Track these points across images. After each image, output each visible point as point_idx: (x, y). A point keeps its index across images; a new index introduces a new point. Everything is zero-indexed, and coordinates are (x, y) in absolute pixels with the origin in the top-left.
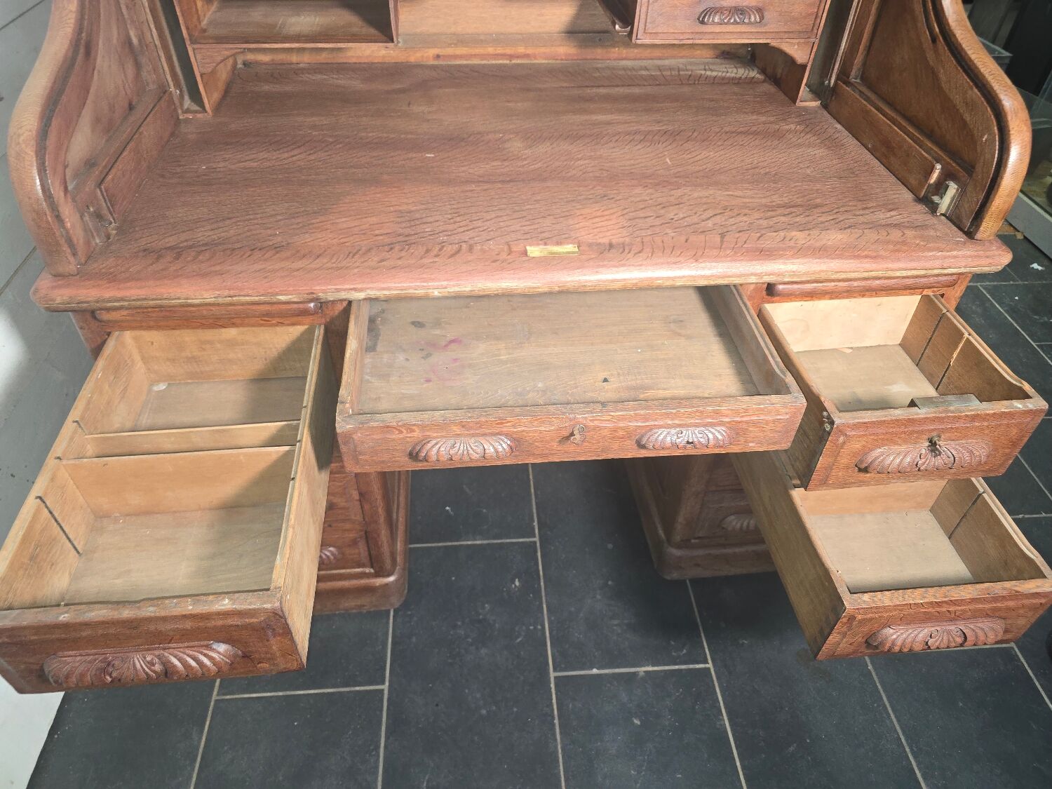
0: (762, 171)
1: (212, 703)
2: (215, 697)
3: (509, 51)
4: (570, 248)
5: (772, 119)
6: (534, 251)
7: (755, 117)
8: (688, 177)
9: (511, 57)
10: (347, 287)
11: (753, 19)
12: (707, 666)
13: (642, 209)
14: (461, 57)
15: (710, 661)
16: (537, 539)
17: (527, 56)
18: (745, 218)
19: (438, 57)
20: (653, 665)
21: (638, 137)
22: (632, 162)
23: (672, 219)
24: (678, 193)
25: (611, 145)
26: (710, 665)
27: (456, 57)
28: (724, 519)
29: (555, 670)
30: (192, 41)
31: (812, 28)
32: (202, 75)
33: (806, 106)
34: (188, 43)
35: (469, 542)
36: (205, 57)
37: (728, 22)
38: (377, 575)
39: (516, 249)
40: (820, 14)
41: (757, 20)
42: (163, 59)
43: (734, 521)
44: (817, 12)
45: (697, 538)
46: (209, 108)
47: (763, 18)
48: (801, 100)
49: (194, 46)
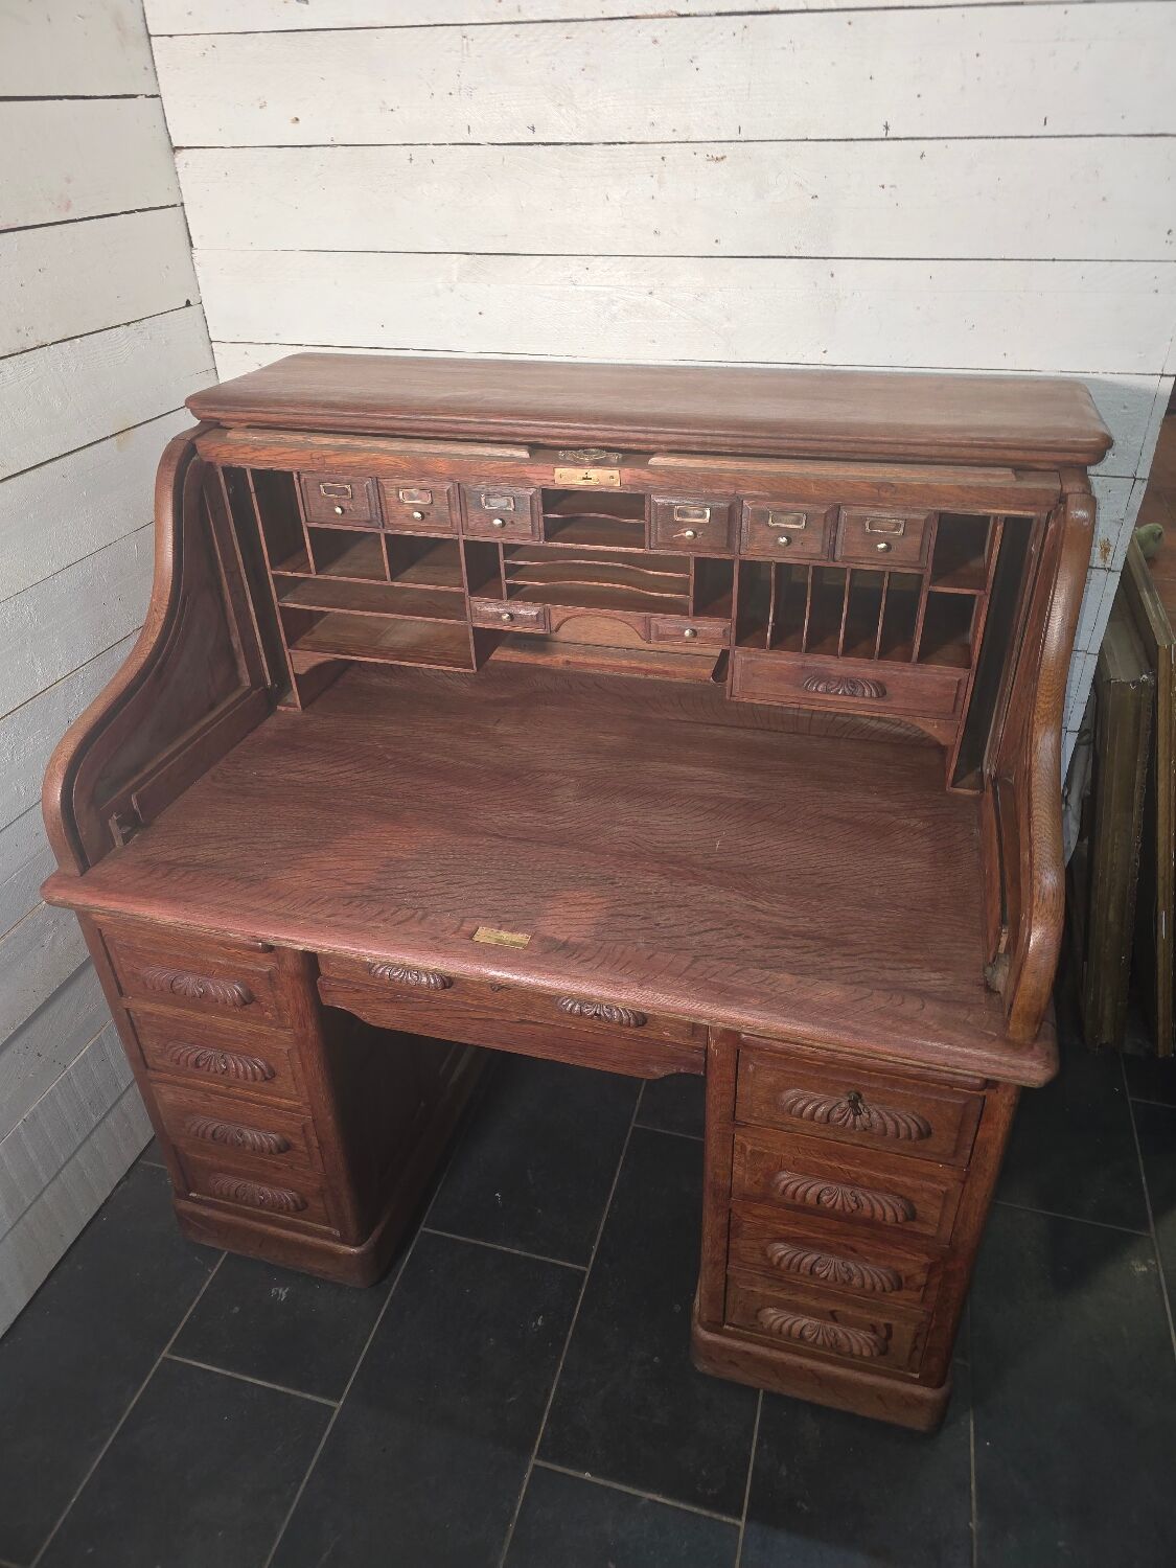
0: (819, 881)
1: (160, 1360)
4: (521, 938)
5: (896, 805)
6: (485, 935)
7: (876, 800)
8: (721, 871)
9: (648, 672)
11: (867, 693)
12: (738, 1523)
13: (636, 904)
14: (593, 665)
15: (744, 1518)
16: (588, 1270)
17: (666, 672)
18: (741, 942)
19: (568, 662)
20: (667, 1495)
21: (708, 806)
22: (675, 838)
23: (658, 925)
24: (693, 890)
25: (671, 810)
26: (742, 1523)
28: (759, 1310)
29: (538, 1457)
30: (289, 647)
31: (954, 711)
32: (295, 675)
33: (957, 794)
34: (285, 647)
35: (505, 1249)
36: (301, 661)
37: (836, 693)
38: (343, 1241)
39: (467, 927)
40: (962, 696)
41: (874, 695)
42: (264, 659)
43: (772, 1316)
44: (957, 695)
45: (730, 1325)
46: (298, 703)
47: (885, 693)
48: (953, 785)
49: (291, 651)
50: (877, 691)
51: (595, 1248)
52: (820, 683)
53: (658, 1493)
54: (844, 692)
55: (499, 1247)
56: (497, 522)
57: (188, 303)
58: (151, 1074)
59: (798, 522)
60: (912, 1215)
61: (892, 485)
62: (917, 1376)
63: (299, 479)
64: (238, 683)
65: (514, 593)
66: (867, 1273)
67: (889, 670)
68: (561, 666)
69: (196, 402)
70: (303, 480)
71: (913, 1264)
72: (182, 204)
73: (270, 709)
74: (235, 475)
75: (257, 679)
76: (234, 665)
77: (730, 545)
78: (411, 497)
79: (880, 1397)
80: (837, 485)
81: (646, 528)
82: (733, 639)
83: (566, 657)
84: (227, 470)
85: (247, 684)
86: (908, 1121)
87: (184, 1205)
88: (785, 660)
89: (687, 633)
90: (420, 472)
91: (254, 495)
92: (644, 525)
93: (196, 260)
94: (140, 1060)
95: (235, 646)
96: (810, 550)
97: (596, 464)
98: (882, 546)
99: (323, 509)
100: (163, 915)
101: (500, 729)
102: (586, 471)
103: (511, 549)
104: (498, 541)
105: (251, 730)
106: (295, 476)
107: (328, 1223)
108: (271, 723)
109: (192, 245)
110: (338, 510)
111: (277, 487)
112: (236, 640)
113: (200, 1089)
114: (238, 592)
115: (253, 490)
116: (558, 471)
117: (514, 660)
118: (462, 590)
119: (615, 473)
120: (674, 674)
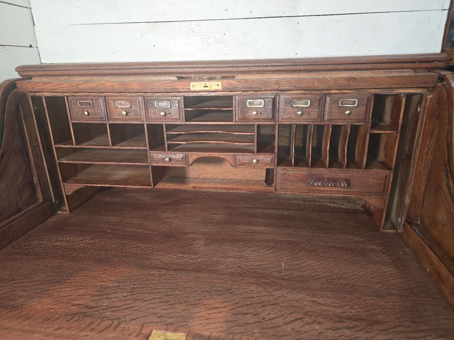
0: (344, 282)
3: (227, 186)
4: (180, 336)
5: (362, 240)
7: (350, 237)
8: (290, 280)
9: (229, 189)
11: (342, 185)
14: (204, 188)
17: (237, 189)
18: (317, 327)
19: (194, 187)
21: (272, 244)
22: (260, 263)
24: (278, 293)
25: (254, 248)
27: (202, 188)
30: (63, 182)
31: (384, 191)
32: (67, 196)
33: (386, 232)
34: (61, 182)
36: (69, 188)
37: (327, 186)
39: (145, 331)
40: (387, 184)
41: (346, 185)
42: (51, 189)
44: (385, 183)
46: (68, 209)
47: (350, 184)
48: (383, 229)
49: (64, 184)
50: (347, 184)
52: (319, 181)
54: (331, 185)
56: (163, 113)
57: (31, 46)
59: (307, 104)
61: (355, 79)
63: (68, 100)
64: (37, 200)
65: (171, 148)
67: (352, 173)
68: (191, 189)
70: (69, 100)
72: (31, 8)
73: (53, 213)
74: (37, 100)
75: (47, 198)
76: (34, 192)
77: (273, 117)
78: (121, 104)
80: (328, 81)
81: (234, 113)
82: (276, 163)
83: (193, 185)
84: (34, 98)
85: (41, 200)
88: (302, 171)
89: (254, 161)
90: (123, 92)
91: (46, 109)
92: (232, 110)
93: (36, 31)
95: (35, 182)
96: (311, 118)
97: (210, 79)
98: (347, 112)
99: (79, 113)
101: (164, 215)
102: (206, 83)
103: (170, 127)
104: (163, 123)
105: (41, 223)
106: (66, 98)
108: (53, 219)
109: (34, 25)
110: (86, 113)
111: (57, 104)
112: (35, 179)
114: (37, 156)
115: (45, 106)
116: (192, 84)
117: (171, 188)
118: (146, 148)
119: (220, 83)
120: (240, 189)
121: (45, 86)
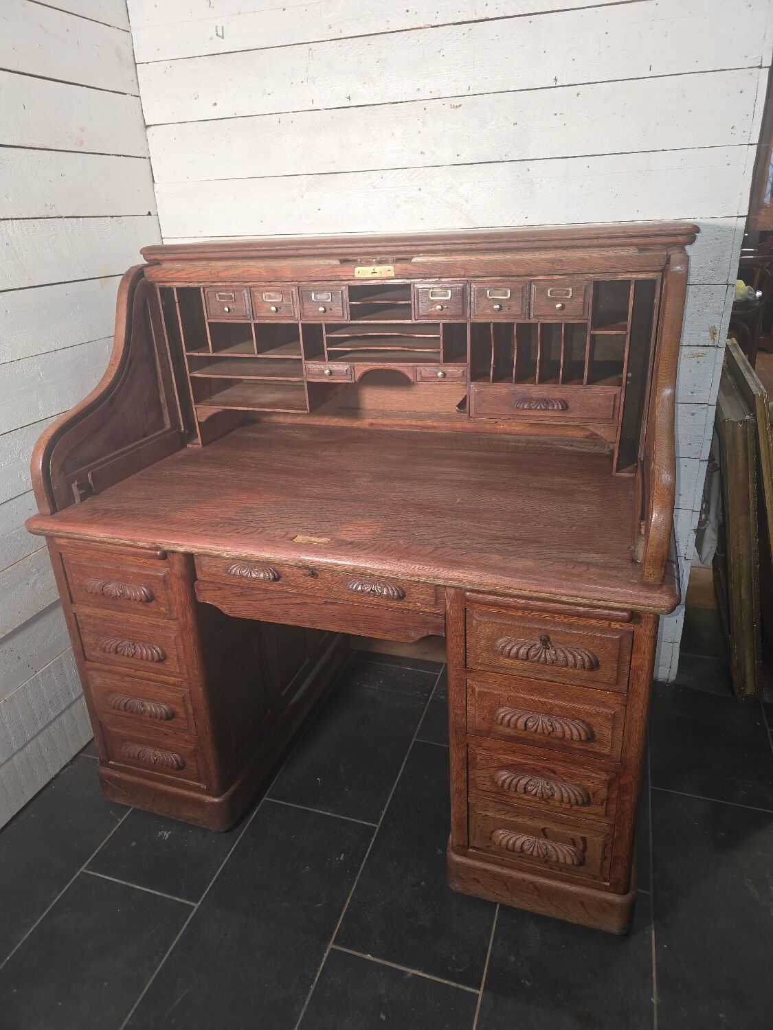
1: (78, 873)
2: (82, 869)
3: (420, 423)
4: (324, 540)
5: (578, 482)
6: (300, 538)
7: (566, 480)
8: (459, 512)
9: (422, 427)
10: (174, 542)
11: (556, 408)
12: (478, 992)
13: (401, 526)
14: (387, 425)
15: (482, 989)
16: (378, 826)
17: (434, 427)
18: (468, 541)
19: (372, 424)
20: (424, 972)
21: (455, 484)
22: (431, 498)
23: (414, 534)
24: (439, 520)
25: (430, 486)
26: (480, 993)
27: (383, 425)
28: (492, 832)
29: (335, 943)
30: (196, 403)
31: (613, 416)
32: (199, 423)
33: (619, 477)
34: (193, 404)
35: (321, 812)
36: (202, 413)
37: (536, 409)
38: (208, 793)
39: (290, 536)
40: (618, 406)
41: (561, 408)
42: (180, 412)
43: (502, 836)
44: (614, 405)
45: (474, 848)
46: (200, 442)
47: (567, 407)
48: (617, 471)
49: (197, 406)
50: (562, 405)
51: (384, 813)
52: (525, 402)
53: (419, 970)
54: (541, 407)
55: (317, 811)
56: (322, 309)
57: (149, 214)
58: (88, 664)
59: (506, 295)
60: (591, 737)
61: (561, 261)
62: (608, 884)
63: (204, 292)
64: (163, 426)
65: (334, 357)
66: (564, 791)
67: (568, 391)
68: (367, 427)
69: (146, 252)
70: (206, 293)
71: (596, 781)
72: (149, 158)
73: (183, 446)
74: (166, 292)
75: (175, 424)
76: (161, 415)
77: (463, 314)
78: (270, 297)
79: (582, 904)
80: (527, 264)
81: (413, 306)
82: (469, 377)
83: (371, 421)
84: (163, 290)
85: (168, 427)
86: (582, 656)
87: (106, 771)
88: (503, 389)
89: (440, 374)
90: (274, 280)
91: (177, 304)
92: (410, 304)
93: (156, 190)
94: (82, 655)
95: (162, 401)
96: (513, 314)
97: (380, 263)
98: (558, 306)
99: (218, 310)
100: (98, 534)
102: (373, 268)
103: (331, 328)
104: (323, 322)
105: (170, 454)
106: (202, 289)
107: (199, 781)
108: (183, 452)
109: (154, 182)
110: (227, 309)
111: (191, 297)
112: (163, 397)
113: (118, 673)
114: (165, 366)
115: (176, 300)
116: (358, 269)
117: (339, 424)
118: (300, 357)
119: (391, 267)
120: (439, 428)
121: (179, 274)
